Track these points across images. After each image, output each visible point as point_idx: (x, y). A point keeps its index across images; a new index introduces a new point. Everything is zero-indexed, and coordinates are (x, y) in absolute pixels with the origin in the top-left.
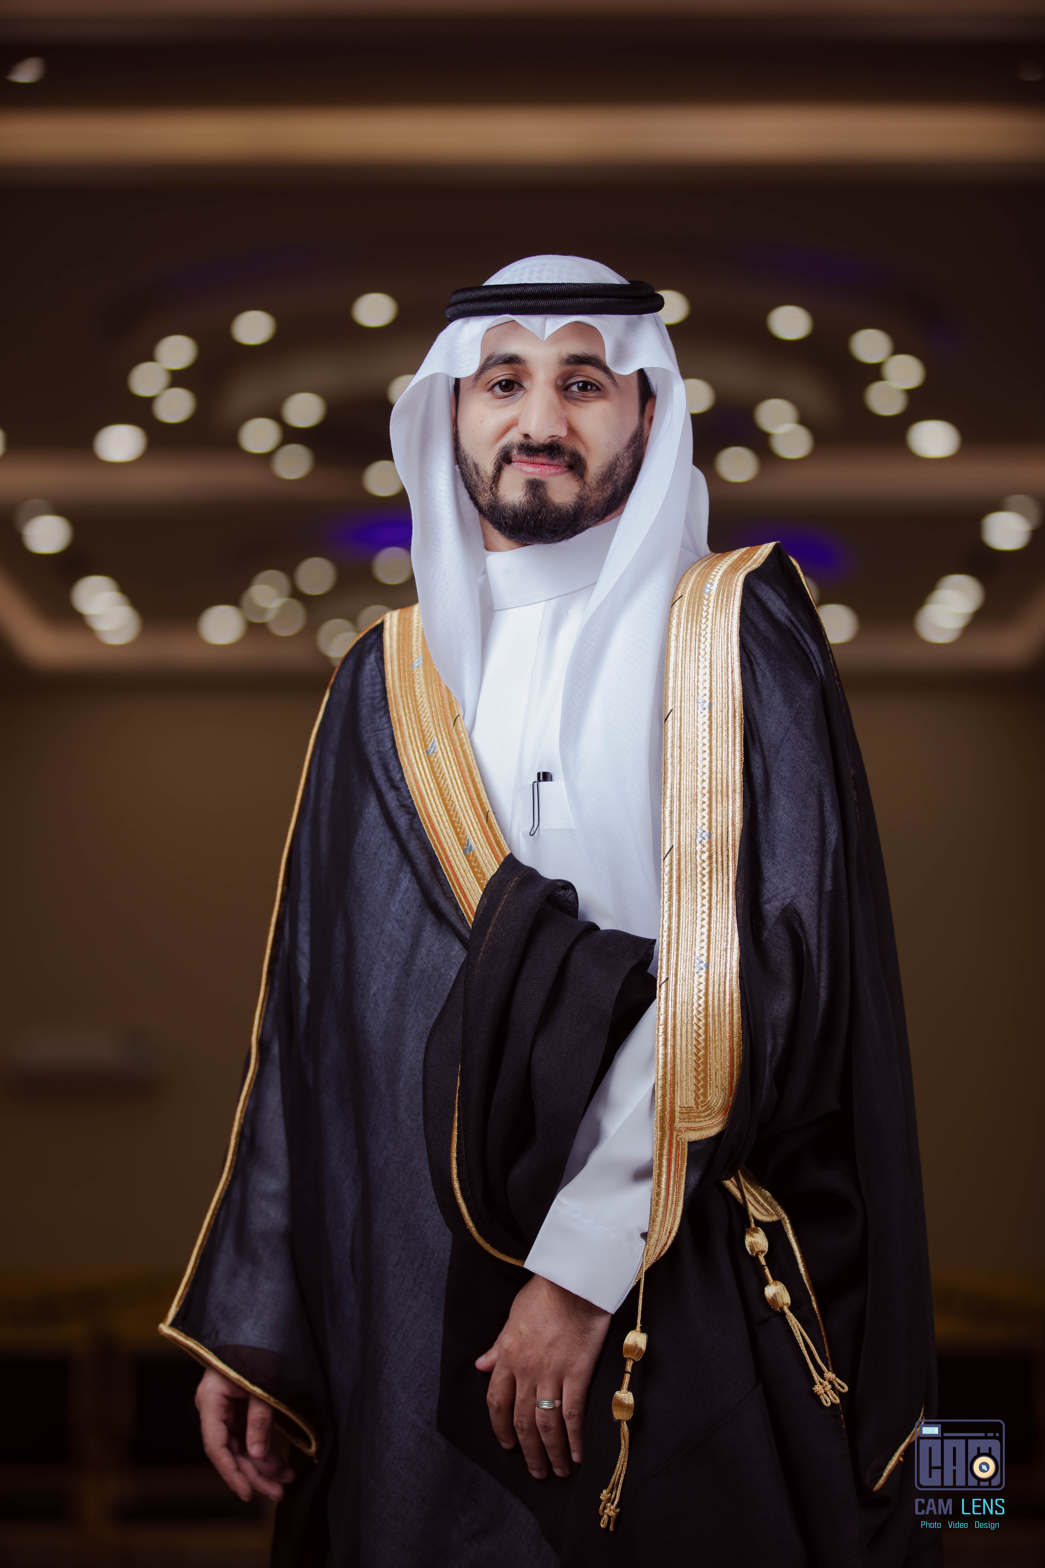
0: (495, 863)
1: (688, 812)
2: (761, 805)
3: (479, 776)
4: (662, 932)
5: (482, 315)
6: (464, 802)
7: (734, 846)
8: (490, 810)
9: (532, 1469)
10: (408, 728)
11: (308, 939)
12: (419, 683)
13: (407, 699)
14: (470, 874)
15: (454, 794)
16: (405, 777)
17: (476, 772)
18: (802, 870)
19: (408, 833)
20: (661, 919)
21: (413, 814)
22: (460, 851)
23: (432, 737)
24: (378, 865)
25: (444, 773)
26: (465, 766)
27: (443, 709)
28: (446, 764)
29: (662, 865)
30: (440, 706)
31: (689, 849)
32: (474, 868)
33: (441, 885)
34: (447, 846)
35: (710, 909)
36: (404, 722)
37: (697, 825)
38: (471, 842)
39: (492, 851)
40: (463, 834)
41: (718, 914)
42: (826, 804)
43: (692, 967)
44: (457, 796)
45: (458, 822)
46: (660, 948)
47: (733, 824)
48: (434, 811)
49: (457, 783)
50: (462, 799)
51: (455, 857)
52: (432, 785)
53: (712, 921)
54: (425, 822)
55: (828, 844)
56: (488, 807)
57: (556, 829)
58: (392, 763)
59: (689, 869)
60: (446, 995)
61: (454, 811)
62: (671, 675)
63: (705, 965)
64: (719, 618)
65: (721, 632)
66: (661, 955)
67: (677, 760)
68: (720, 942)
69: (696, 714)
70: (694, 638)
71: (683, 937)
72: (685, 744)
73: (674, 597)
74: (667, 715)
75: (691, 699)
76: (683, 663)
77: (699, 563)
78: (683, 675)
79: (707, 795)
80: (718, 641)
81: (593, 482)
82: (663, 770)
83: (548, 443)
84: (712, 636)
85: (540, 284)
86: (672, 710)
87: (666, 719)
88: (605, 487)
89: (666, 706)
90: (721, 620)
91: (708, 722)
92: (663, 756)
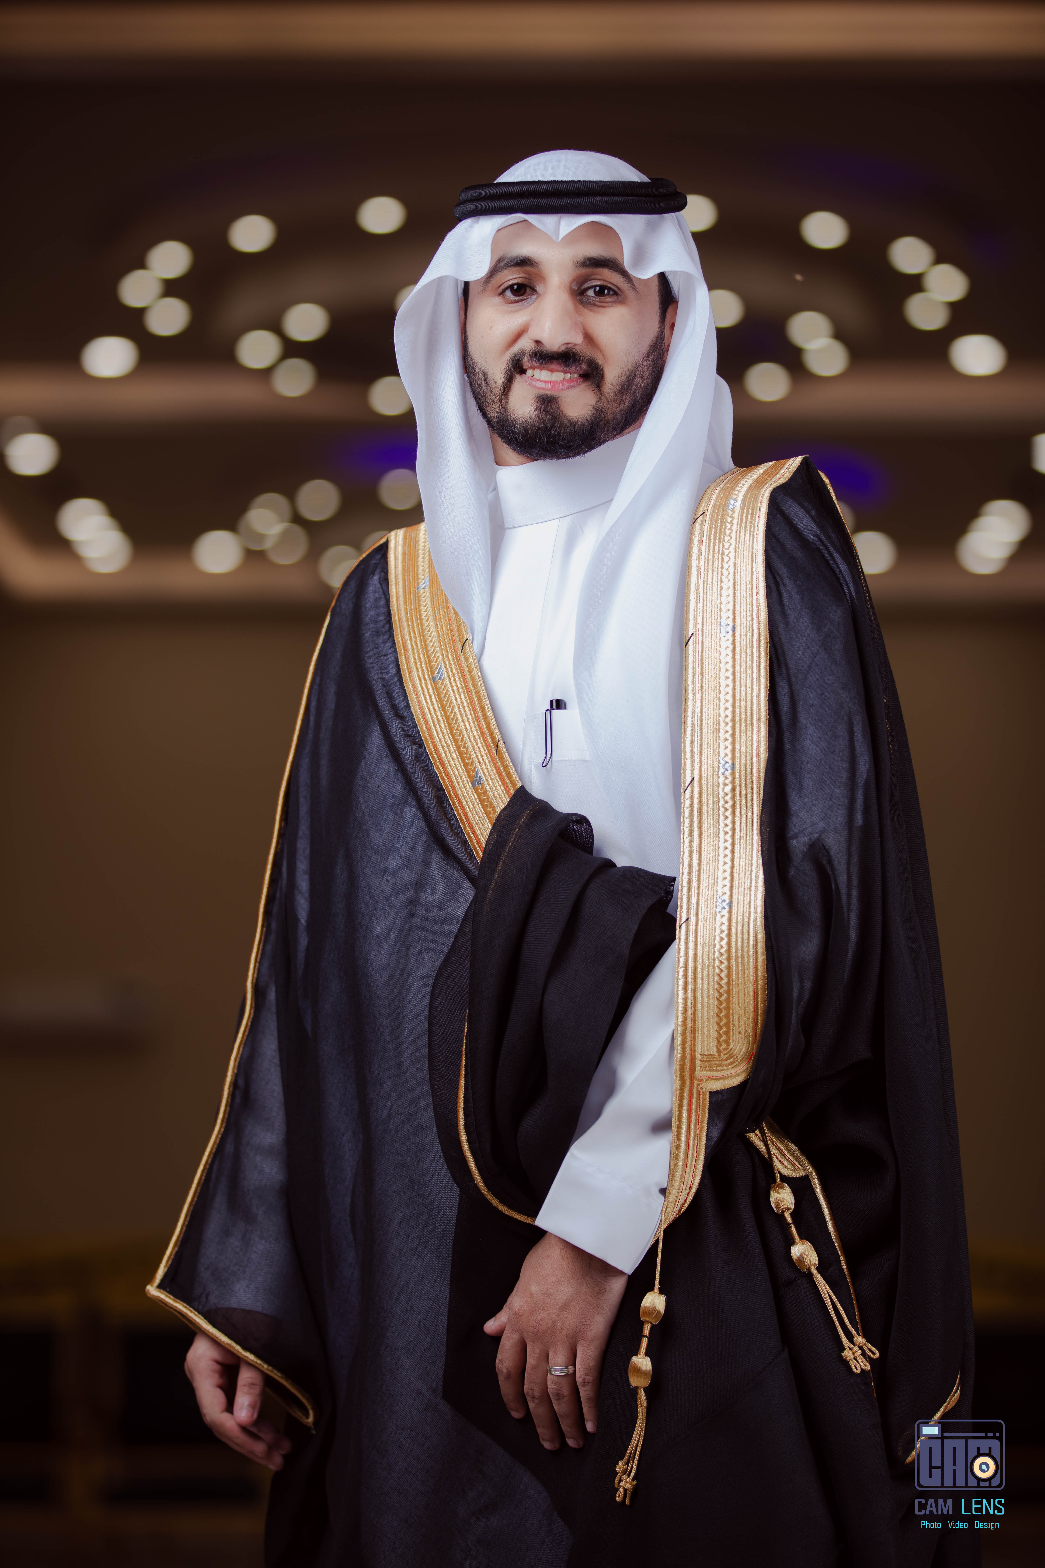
0: (505, 796)
1: (709, 742)
2: (787, 735)
3: (488, 703)
4: (683, 869)
5: (492, 215)
6: (472, 731)
7: (758, 777)
8: (500, 738)
9: (544, 1440)
10: (414, 653)
11: (306, 877)
12: (426, 607)
13: (413, 623)
14: (479, 808)
15: (462, 723)
16: (411, 705)
17: (485, 699)
18: (831, 803)
19: (413, 764)
20: (681, 856)
21: (419, 744)
22: (469, 785)
23: (440, 662)
24: (381, 798)
25: (451, 701)
26: (473, 693)
27: (451, 633)
28: (453, 691)
29: (682, 797)
30: (448, 630)
31: (710, 781)
32: (484, 802)
33: (449, 820)
34: (454, 778)
35: (733, 845)
36: (410, 646)
37: (719, 756)
38: (480, 772)
39: (503, 784)
40: (471, 764)
41: (742, 850)
43: (714, 906)
44: (465, 725)
45: (468, 752)
46: (680, 886)
47: (758, 755)
48: (440, 741)
49: (465, 711)
50: (471, 728)
51: (464, 790)
52: (438, 713)
53: (736, 858)
54: (431, 752)
56: (498, 736)
57: (570, 760)
58: (396, 691)
59: (711, 802)
60: (453, 936)
61: (462, 740)
62: (692, 596)
63: (727, 904)
64: (743, 536)
65: (745, 551)
66: (681, 894)
67: (698, 687)
68: (743, 880)
69: (718, 638)
70: (716, 557)
71: (705, 875)
72: (707, 670)
73: (695, 515)
74: (688, 639)
75: (713, 622)
76: (705, 584)
77: (722, 478)
78: (705, 596)
79: (730, 724)
80: (742, 561)
81: (611, 393)
82: (683, 697)
83: (562, 351)
84: (735, 555)
85: (554, 181)
86: (693, 634)
87: (687, 644)
88: (624, 398)
89: (687, 630)
90: (746, 538)
91: (731, 647)
92: (684, 683)
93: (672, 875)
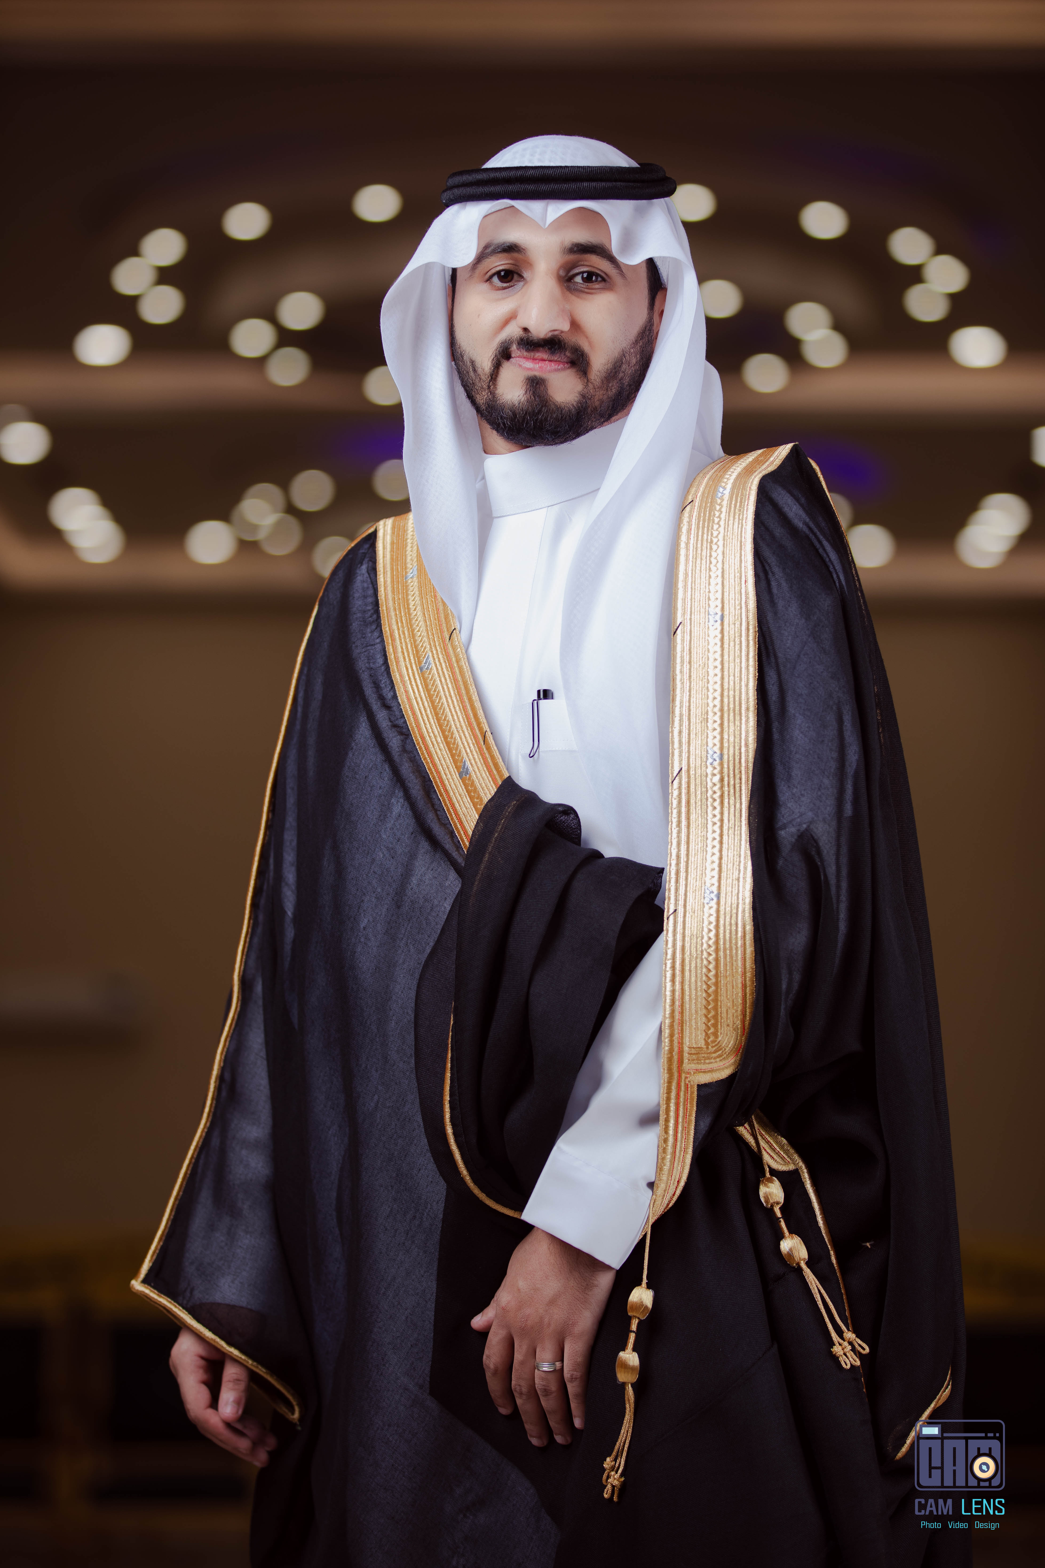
0: (492, 787)
1: (698, 732)
3: (476, 693)
4: (670, 861)
5: (479, 200)
6: (459, 722)
7: (747, 767)
8: (488, 730)
9: (531, 1436)
10: (401, 643)
11: (293, 869)
12: (413, 596)
13: (400, 613)
14: (466, 797)
15: (449, 713)
16: (398, 696)
17: (472, 689)
18: (819, 793)
19: (400, 755)
20: (669, 847)
21: (406, 736)
22: (456, 774)
23: (427, 652)
24: (369, 789)
25: (439, 690)
26: (461, 683)
27: (438, 622)
28: (441, 681)
29: (670, 788)
30: (435, 619)
31: (699, 771)
32: (471, 792)
33: (436, 811)
34: (441, 769)
35: (721, 835)
36: (397, 636)
37: (707, 746)
38: (468, 763)
39: (490, 774)
40: (459, 756)
41: (730, 841)
42: (845, 724)
43: (702, 898)
44: (452, 716)
45: (454, 744)
46: (668, 877)
47: (747, 745)
48: (428, 732)
49: (453, 702)
50: (458, 718)
51: (451, 780)
52: (426, 704)
53: (724, 849)
54: (418, 744)
55: (848, 766)
56: (486, 727)
57: (557, 751)
58: (384, 681)
59: (699, 792)
60: (440, 927)
61: (449, 731)
62: (680, 585)
63: (716, 895)
64: (732, 524)
65: (734, 540)
66: (669, 885)
67: (686, 677)
68: (732, 871)
69: (707, 627)
70: (705, 545)
71: (693, 866)
72: (695, 660)
73: (683, 503)
74: (676, 628)
75: (701, 611)
76: (694, 573)
77: (712, 466)
78: (693, 585)
79: (719, 714)
80: (731, 549)
81: (597, 380)
82: (671, 687)
83: (548, 338)
84: (724, 543)
85: (541, 166)
86: (681, 623)
87: (675, 633)
88: (610, 385)
89: (675, 619)
90: (734, 526)
91: (719, 636)
92: (672, 672)
93: (660, 866)
